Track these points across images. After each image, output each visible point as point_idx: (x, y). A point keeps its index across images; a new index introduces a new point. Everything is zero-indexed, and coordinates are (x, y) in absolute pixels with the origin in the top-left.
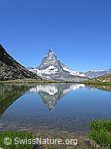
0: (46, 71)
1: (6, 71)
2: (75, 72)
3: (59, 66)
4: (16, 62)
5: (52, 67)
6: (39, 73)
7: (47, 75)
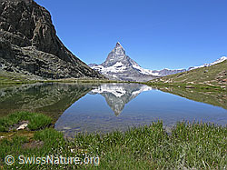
0: (113, 69)
1: (62, 68)
2: (147, 70)
3: (129, 62)
4: (75, 58)
5: (120, 64)
6: (104, 70)
7: (113, 73)
